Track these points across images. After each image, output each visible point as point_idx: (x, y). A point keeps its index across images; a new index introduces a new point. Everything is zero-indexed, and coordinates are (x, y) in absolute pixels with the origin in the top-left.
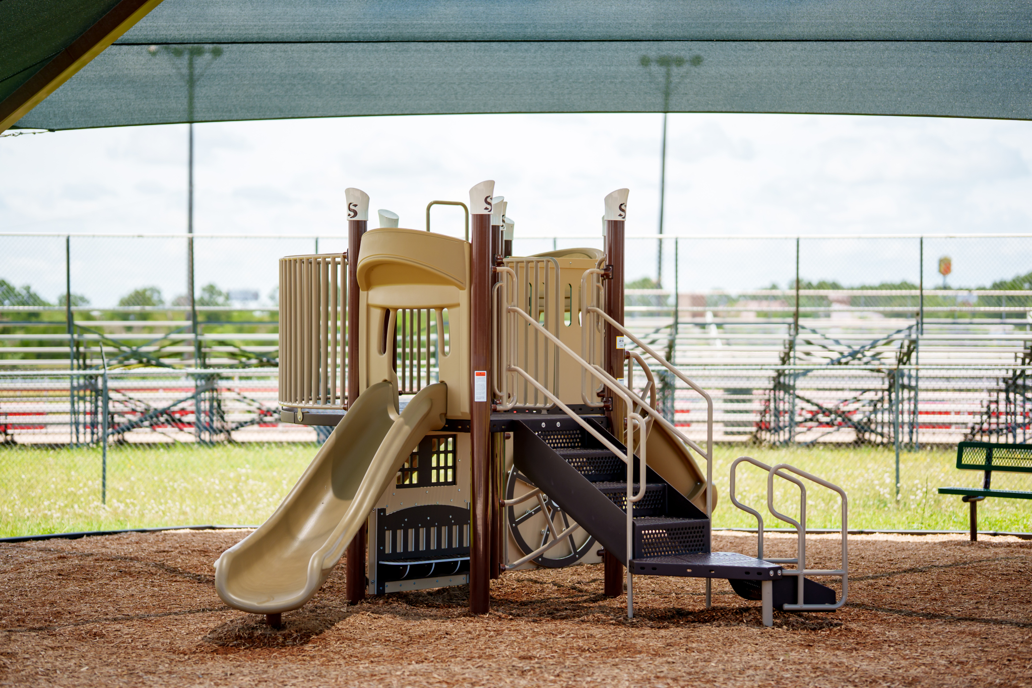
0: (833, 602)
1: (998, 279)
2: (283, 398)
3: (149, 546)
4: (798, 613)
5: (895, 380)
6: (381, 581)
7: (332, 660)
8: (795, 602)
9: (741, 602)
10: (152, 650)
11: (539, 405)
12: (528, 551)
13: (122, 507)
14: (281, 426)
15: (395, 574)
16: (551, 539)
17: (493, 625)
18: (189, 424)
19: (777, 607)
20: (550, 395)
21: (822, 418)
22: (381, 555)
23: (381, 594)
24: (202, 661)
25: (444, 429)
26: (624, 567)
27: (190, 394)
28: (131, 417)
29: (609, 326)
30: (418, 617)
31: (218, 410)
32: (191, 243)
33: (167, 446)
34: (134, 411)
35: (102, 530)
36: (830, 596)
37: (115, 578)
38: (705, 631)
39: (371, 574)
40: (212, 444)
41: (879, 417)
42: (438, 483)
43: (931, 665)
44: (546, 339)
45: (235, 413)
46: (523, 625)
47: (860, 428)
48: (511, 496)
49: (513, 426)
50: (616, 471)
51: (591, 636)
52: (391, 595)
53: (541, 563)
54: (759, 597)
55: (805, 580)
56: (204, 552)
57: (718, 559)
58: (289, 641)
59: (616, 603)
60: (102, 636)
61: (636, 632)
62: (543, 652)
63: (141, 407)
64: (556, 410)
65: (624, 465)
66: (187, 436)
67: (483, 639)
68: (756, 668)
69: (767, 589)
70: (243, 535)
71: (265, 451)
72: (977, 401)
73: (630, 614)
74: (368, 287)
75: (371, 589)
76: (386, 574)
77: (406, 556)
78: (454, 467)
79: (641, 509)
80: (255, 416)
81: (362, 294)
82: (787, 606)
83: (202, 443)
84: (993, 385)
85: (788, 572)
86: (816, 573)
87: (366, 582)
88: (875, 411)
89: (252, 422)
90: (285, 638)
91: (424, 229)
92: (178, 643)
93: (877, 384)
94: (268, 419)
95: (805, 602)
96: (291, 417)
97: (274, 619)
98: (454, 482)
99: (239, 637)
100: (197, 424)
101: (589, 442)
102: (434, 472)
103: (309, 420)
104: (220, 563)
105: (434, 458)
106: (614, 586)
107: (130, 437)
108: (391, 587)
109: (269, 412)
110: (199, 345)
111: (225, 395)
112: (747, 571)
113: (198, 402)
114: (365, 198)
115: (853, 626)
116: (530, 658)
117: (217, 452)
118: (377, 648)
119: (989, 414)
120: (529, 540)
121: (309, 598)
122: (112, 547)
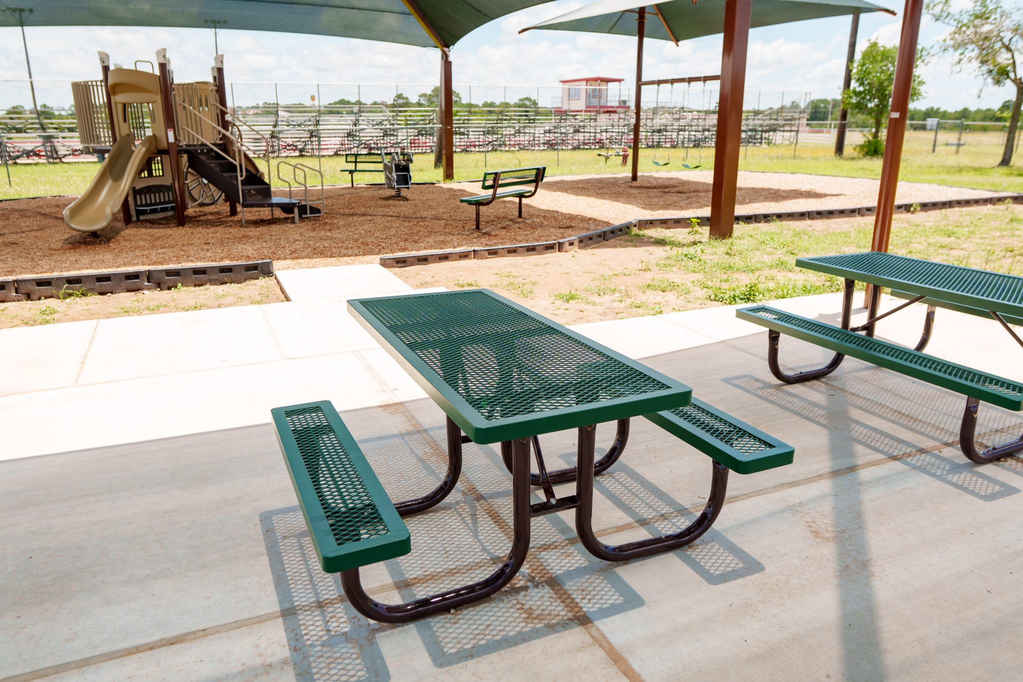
0: (320, 213)
1: (329, 102)
2: (82, 142)
3: (33, 204)
4: (307, 218)
5: (312, 134)
6: (138, 215)
7: (123, 250)
8: (306, 214)
9: (283, 215)
10: (41, 249)
11: (195, 143)
12: (196, 200)
13: (19, 189)
14: (82, 156)
15: (144, 212)
16: (205, 195)
17: (190, 230)
18: (43, 156)
19: (300, 216)
20: (200, 137)
21: (288, 148)
22: (136, 205)
23: (138, 220)
24: (64, 253)
25: (157, 154)
26: (238, 205)
27: (40, 144)
28: (17, 153)
29: (222, 111)
30: (155, 228)
31: (54, 150)
32: (32, 83)
33: (35, 164)
34: (18, 151)
35: (12, 198)
36: (318, 211)
37: (19, 218)
38: (274, 227)
39: (133, 213)
40: (54, 163)
41: (307, 147)
42: (145, 177)
43: (360, 233)
44: (195, 114)
45: (62, 151)
46: (200, 229)
47: (301, 151)
48: (186, 180)
49: (186, 151)
50: (233, 168)
51: (230, 233)
52: (142, 221)
53: (202, 205)
54: (293, 213)
55: (310, 207)
56: (58, 206)
57: (275, 200)
58: (103, 243)
59: (236, 218)
60: (16, 244)
61: (248, 230)
62: (213, 241)
63: (21, 150)
64: (203, 145)
65: (235, 166)
66: (43, 160)
67: (186, 237)
68: (299, 241)
69: (296, 210)
70: (74, 199)
71: (77, 165)
72: (337, 141)
73: (244, 222)
74: (115, 94)
75: (134, 219)
76: (139, 213)
77: (147, 205)
78: (162, 169)
79: (243, 183)
80: (70, 152)
81: (112, 97)
82: (304, 216)
83: (50, 163)
84: (343, 135)
85: (303, 203)
86: (314, 204)
87: (131, 216)
88: (306, 145)
89: (70, 155)
90: (100, 241)
91: (134, 69)
92: (52, 246)
93: (306, 136)
94: (76, 153)
95: (311, 213)
96: (87, 151)
97: (94, 234)
98: (163, 175)
99: (79, 242)
100: (46, 156)
101: (219, 157)
102: (154, 172)
103: (95, 151)
104: (66, 212)
105: (153, 165)
106: (234, 212)
107: (18, 161)
108: (142, 218)
109: (76, 151)
110: (42, 125)
111: (56, 144)
112: (288, 204)
113: (45, 147)
114: (108, 56)
115: (327, 221)
116: (209, 243)
117: (57, 166)
118: (141, 243)
119: (342, 145)
120: (196, 196)
121: (109, 225)
122: (16, 206)
